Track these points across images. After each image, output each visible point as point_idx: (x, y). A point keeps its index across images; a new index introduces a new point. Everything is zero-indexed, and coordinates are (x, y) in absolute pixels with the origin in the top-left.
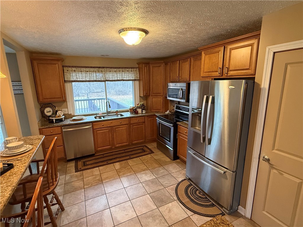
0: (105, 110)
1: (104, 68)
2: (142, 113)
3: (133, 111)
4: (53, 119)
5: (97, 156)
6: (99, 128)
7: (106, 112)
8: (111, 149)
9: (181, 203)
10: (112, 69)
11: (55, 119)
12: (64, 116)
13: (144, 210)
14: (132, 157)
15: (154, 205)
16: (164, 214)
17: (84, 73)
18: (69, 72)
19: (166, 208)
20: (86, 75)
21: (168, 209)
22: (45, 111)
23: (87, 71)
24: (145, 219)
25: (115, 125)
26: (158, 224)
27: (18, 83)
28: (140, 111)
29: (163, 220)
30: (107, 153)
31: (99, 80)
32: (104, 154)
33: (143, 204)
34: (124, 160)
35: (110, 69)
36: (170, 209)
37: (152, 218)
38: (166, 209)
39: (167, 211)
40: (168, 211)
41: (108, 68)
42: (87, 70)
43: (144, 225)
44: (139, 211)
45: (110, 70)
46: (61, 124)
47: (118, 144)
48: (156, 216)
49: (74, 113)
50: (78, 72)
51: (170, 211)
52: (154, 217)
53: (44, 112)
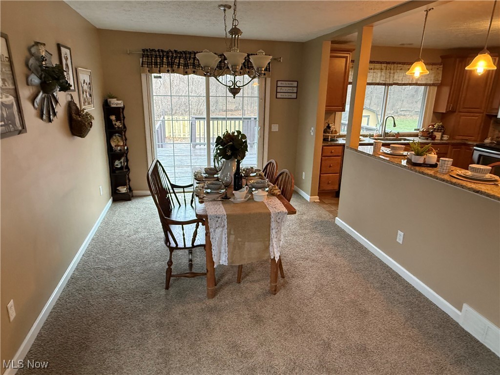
1: (394, 63)
2: (441, 139)
3: (429, 135)
10: (405, 66)
23: (371, 69)
27: (289, 84)
28: (438, 135)
35: (402, 65)
41: (400, 64)
45: (401, 68)
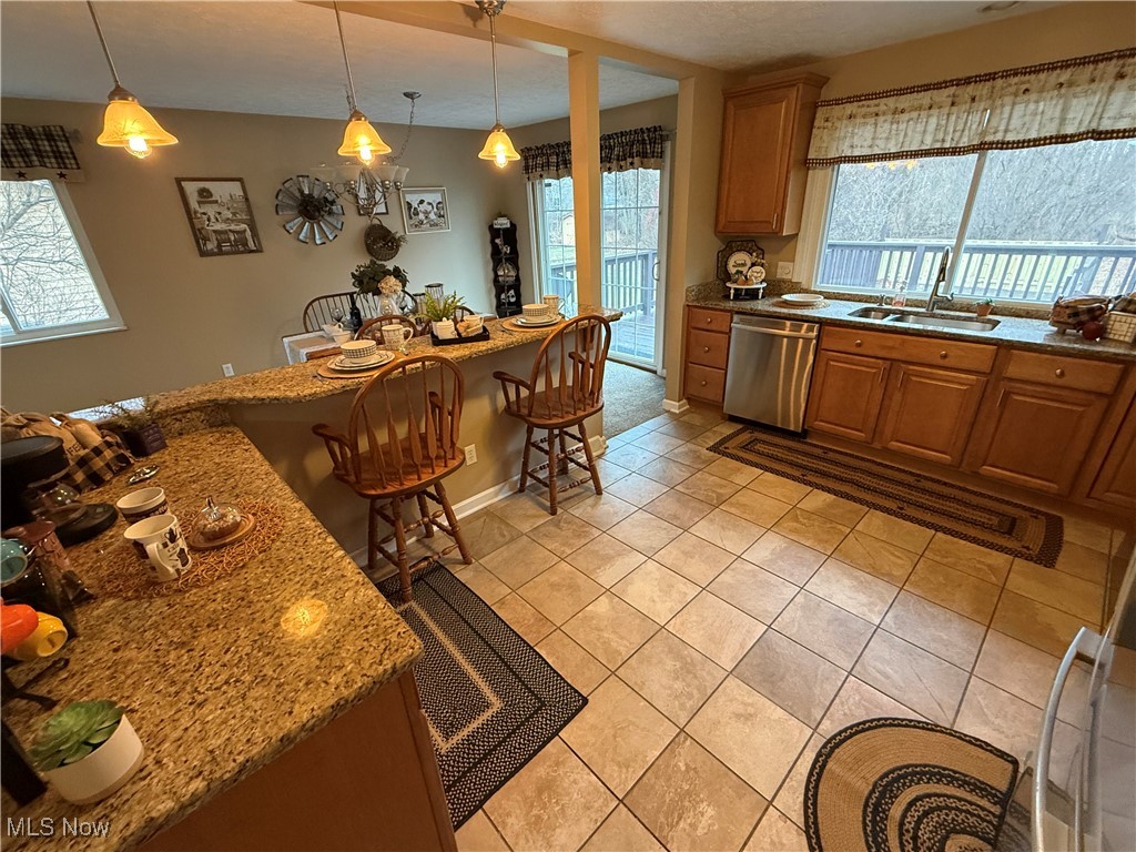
0: (922, 291)
4: (730, 288)
5: (811, 444)
6: (840, 348)
7: (928, 299)
8: (865, 445)
9: (819, 755)
10: (1043, 76)
11: (735, 289)
12: (765, 285)
13: (694, 637)
14: (910, 511)
15: (735, 657)
16: (720, 698)
17: (885, 121)
18: (829, 124)
19: (750, 701)
20: (894, 126)
21: (751, 710)
22: (731, 263)
23: (903, 111)
24: (666, 649)
25: (909, 359)
26: (669, 692)
29: (691, 702)
30: (846, 454)
31: (947, 145)
32: (830, 450)
33: (716, 624)
34: (861, 501)
36: (751, 715)
37: (678, 666)
38: (745, 704)
39: (737, 708)
40: (742, 711)
41: (1018, 74)
42: (901, 106)
43: (646, 652)
44: (682, 624)
45: (1024, 87)
46: (748, 305)
47: (897, 441)
48: (696, 677)
49: (810, 279)
50: (863, 120)
51: (747, 719)
52: (689, 672)
53: (726, 264)
